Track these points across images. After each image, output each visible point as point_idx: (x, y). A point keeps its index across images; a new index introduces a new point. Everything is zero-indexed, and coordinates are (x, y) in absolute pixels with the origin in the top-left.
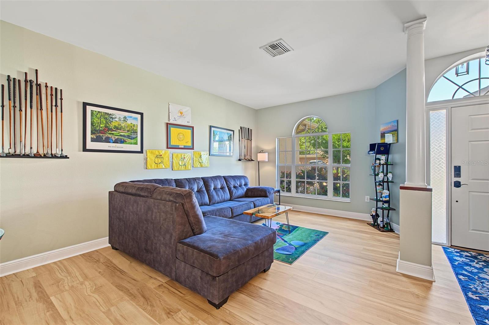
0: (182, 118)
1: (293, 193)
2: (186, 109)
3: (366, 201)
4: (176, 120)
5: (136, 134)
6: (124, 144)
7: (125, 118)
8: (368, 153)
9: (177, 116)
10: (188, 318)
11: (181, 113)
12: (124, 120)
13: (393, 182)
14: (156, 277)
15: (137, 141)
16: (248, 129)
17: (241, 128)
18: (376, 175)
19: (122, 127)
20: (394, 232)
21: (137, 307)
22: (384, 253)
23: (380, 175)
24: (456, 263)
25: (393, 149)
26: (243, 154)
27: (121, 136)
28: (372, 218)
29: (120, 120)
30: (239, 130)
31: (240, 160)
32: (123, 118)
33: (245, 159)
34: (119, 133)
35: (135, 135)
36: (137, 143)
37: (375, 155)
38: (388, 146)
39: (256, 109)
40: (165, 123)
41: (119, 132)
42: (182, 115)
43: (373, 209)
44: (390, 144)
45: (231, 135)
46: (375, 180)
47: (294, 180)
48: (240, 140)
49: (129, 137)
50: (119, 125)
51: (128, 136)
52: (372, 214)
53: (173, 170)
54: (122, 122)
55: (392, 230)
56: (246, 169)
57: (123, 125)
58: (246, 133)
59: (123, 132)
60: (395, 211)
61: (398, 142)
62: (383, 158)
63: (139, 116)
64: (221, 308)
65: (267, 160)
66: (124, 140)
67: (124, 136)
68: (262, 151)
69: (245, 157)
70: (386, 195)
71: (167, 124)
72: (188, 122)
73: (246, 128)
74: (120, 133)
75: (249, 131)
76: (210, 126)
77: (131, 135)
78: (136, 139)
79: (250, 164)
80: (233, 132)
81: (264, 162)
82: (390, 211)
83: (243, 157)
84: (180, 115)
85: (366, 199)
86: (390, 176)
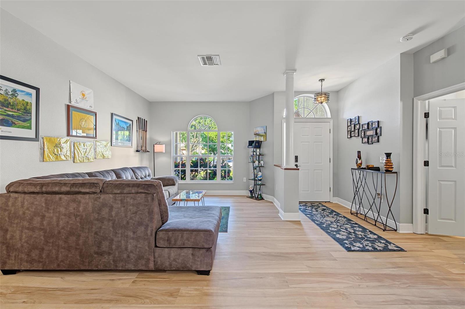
0: (85, 101)
1: (188, 180)
2: (88, 92)
3: (244, 181)
4: (78, 102)
5: (30, 115)
6: (12, 128)
7: (14, 91)
8: (248, 147)
9: (78, 99)
10: (193, 290)
11: (84, 95)
12: (12, 94)
13: (264, 167)
14: (120, 278)
15: (31, 125)
16: (144, 120)
17: (139, 118)
18: (254, 162)
19: (10, 103)
20: (264, 199)
21: (131, 305)
22: (269, 212)
23: (256, 163)
24: (302, 210)
25: (263, 145)
26: (140, 145)
27: (8, 117)
28: (250, 192)
29: (7, 94)
30: (137, 120)
31: (137, 151)
32: (12, 92)
33: (141, 150)
34: (5, 112)
35: (28, 116)
36: (31, 127)
37: (253, 148)
38: (260, 143)
39: (150, 101)
40: (66, 104)
41: (5, 110)
42: (85, 97)
43: (251, 186)
44: (261, 142)
45: (130, 125)
46: (253, 166)
47: (188, 169)
48: (137, 131)
49: (18, 118)
50: (5, 101)
51: (18, 116)
52: (250, 190)
53: (74, 162)
54: (10, 96)
55: (263, 198)
56: (141, 160)
57: (11, 101)
58: (142, 124)
59: (11, 111)
60: (264, 186)
61: (266, 141)
62: (258, 150)
63: (34, 92)
64: (210, 273)
65: (164, 152)
66: (12, 121)
67: (13, 116)
68: (159, 143)
69: (142, 148)
70: (260, 175)
71: (68, 107)
72: (90, 106)
73: (142, 119)
74: (7, 112)
75: (145, 122)
76: (112, 113)
77: (23, 116)
78: (29, 121)
79: (146, 155)
80: (132, 122)
81: (161, 153)
82: (261, 186)
83: (139, 149)
84: (82, 97)
85: (244, 180)
86: (262, 162)
